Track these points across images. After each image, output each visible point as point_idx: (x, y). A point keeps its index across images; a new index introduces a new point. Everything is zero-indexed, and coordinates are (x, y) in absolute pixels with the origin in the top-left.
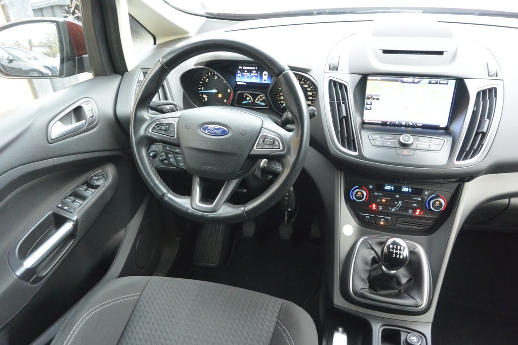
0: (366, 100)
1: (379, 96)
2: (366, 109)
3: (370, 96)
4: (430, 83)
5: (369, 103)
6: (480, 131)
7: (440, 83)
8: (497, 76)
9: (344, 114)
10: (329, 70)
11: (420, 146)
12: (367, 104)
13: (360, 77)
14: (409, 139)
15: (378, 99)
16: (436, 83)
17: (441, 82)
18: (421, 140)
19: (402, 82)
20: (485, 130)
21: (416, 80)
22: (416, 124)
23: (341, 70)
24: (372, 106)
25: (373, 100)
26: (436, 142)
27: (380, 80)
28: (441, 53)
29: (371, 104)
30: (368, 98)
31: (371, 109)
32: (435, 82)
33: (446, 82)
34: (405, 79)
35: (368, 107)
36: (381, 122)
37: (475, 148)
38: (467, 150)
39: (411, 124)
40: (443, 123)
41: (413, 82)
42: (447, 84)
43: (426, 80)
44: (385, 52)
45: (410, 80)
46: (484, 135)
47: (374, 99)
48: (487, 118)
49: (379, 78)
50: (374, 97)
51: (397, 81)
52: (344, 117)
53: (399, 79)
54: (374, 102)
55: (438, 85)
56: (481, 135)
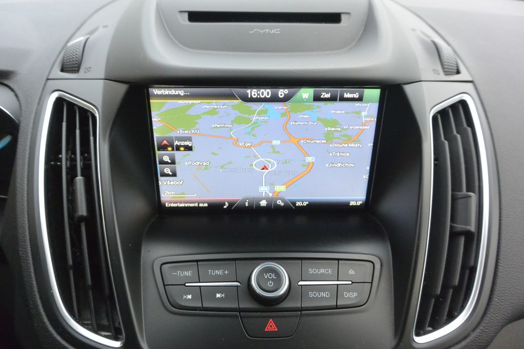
0: (158, 153)
1: (190, 139)
2: (164, 175)
3: (165, 142)
4: (317, 98)
5: (166, 159)
6: (460, 227)
7: (343, 99)
8: (458, 72)
9: (82, 210)
10: (62, 70)
11: (311, 294)
12: (162, 162)
13: (122, 89)
14: (278, 281)
15: (189, 148)
16: (333, 99)
17: (346, 95)
18: (311, 271)
19: (246, 99)
20: (473, 228)
21: (282, 93)
22: (294, 204)
23: (88, 69)
24: (178, 167)
25: (175, 152)
26: (352, 272)
27: (185, 97)
28: (334, 18)
29: (173, 162)
30: (163, 148)
31: (174, 175)
32: (328, 96)
33: (356, 96)
34: (253, 93)
35: (167, 171)
36: (206, 205)
37: (456, 281)
38: (439, 291)
39: (282, 204)
40: (356, 194)
41: (274, 99)
42: (360, 99)
43: (306, 93)
44: (195, 16)
45: (266, 93)
46: (472, 239)
47: (178, 148)
48: (468, 190)
49: (181, 92)
50: (176, 143)
51: (231, 96)
52: (82, 218)
53: (235, 91)
54: (178, 155)
55: (338, 104)
56: (462, 240)
